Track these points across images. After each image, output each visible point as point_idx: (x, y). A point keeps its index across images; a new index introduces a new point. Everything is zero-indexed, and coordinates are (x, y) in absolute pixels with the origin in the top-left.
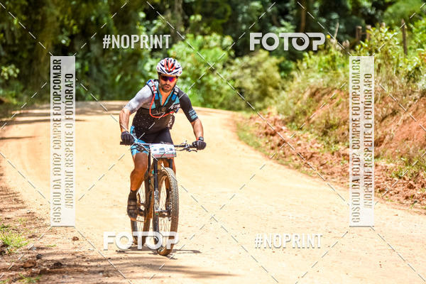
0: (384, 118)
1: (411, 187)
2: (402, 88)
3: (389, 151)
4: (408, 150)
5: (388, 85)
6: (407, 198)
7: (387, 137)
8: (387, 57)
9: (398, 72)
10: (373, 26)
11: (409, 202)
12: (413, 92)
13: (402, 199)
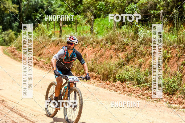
0: (43, 48)
1: (50, 66)
2: (47, 40)
3: (44, 57)
4: (49, 56)
5: (44, 39)
6: (49, 69)
7: (43, 53)
8: (43, 32)
9: (46, 36)
10: (40, 23)
11: (49, 70)
12: (50, 41)
13: (47, 69)
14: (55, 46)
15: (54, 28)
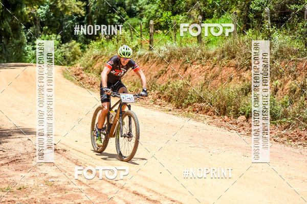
14: (144, 64)
15: (141, 36)
